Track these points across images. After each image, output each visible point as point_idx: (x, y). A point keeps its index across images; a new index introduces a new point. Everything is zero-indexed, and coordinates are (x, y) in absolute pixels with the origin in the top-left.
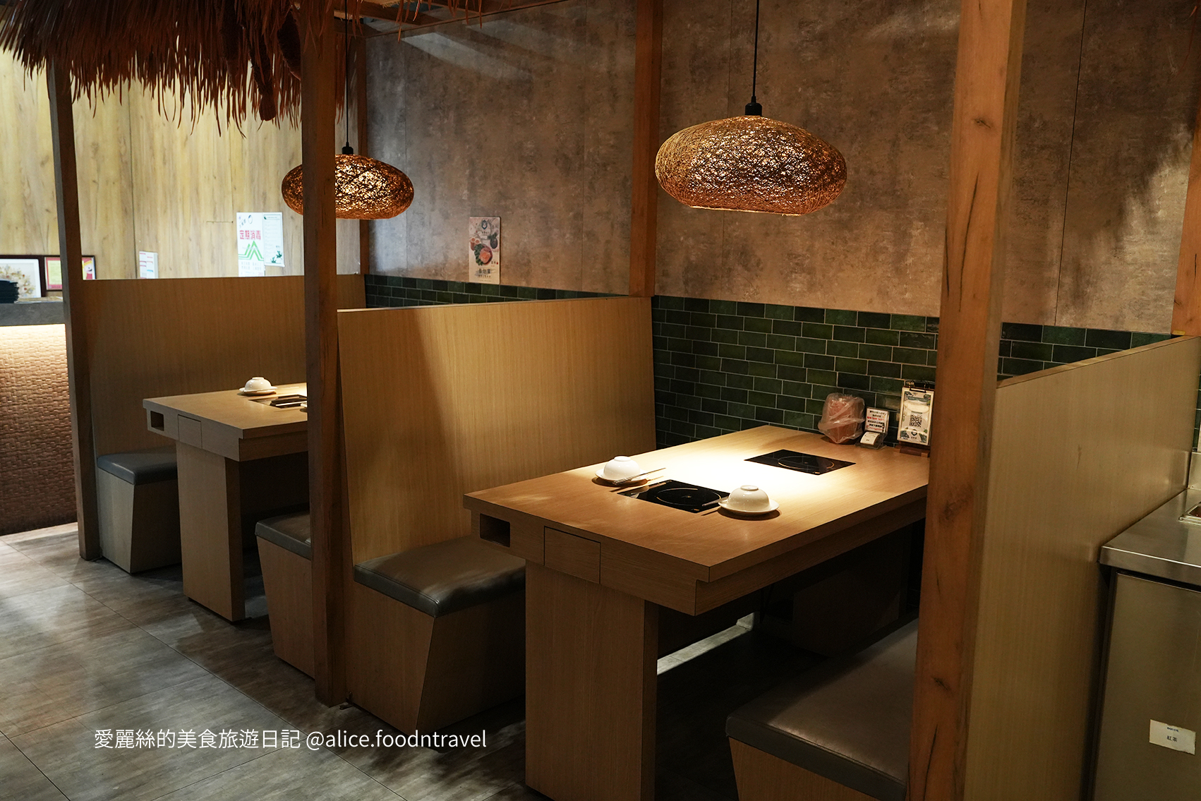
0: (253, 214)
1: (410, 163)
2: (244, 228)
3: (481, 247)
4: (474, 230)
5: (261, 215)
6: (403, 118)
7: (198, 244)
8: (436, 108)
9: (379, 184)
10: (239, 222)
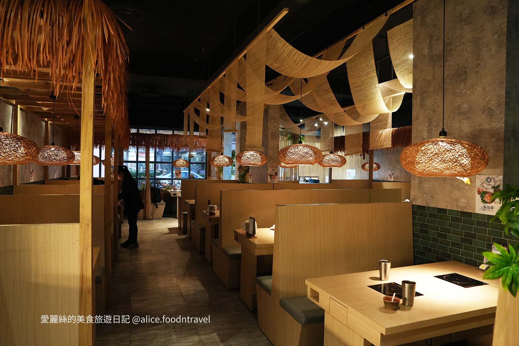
0: (350, 170)
1: (379, 162)
2: (348, 172)
3: (390, 175)
4: (389, 172)
5: (351, 170)
6: (378, 154)
7: (338, 175)
8: (383, 153)
9: (376, 166)
10: (347, 171)
